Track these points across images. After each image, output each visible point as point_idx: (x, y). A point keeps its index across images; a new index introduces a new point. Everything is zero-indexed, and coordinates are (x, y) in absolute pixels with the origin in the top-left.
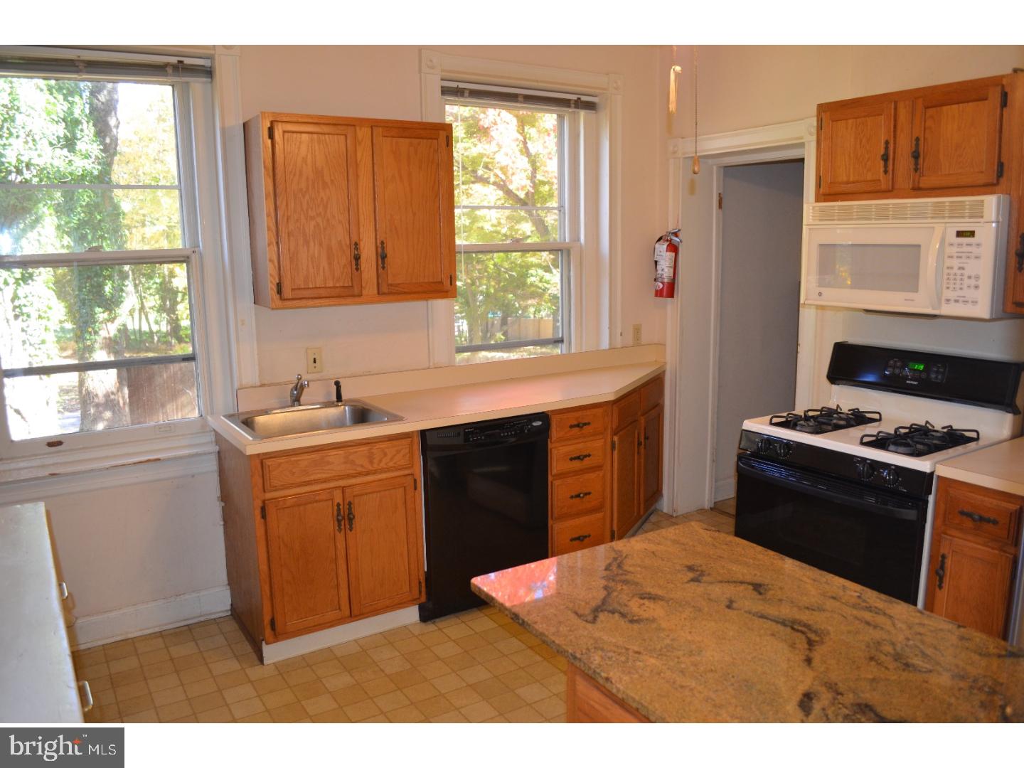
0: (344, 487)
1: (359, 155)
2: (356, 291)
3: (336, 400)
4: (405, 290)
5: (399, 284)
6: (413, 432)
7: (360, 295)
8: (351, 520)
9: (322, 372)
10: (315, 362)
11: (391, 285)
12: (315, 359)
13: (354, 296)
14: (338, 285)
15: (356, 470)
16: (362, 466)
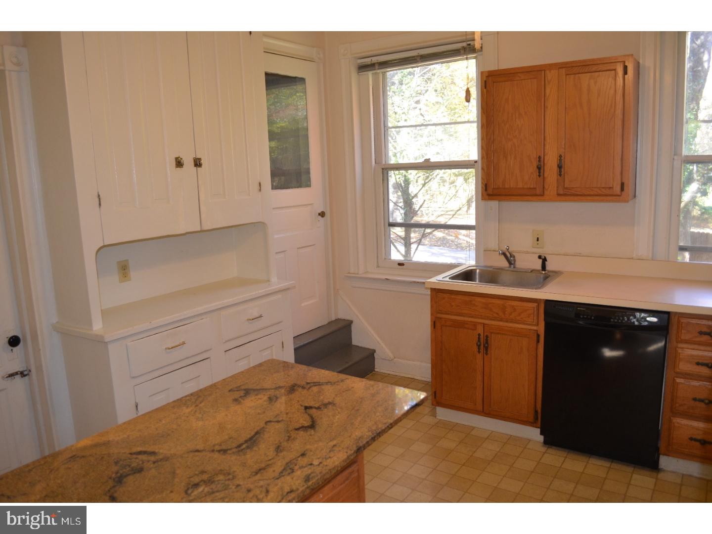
0: (486, 324)
1: (548, 91)
2: (538, 192)
3: (541, 269)
4: (578, 193)
5: (573, 188)
6: (540, 299)
7: (543, 195)
8: (486, 349)
9: (543, 248)
10: (538, 240)
11: (567, 188)
12: (538, 238)
13: (536, 195)
14: (526, 187)
15: (492, 315)
16: (497, 314)
